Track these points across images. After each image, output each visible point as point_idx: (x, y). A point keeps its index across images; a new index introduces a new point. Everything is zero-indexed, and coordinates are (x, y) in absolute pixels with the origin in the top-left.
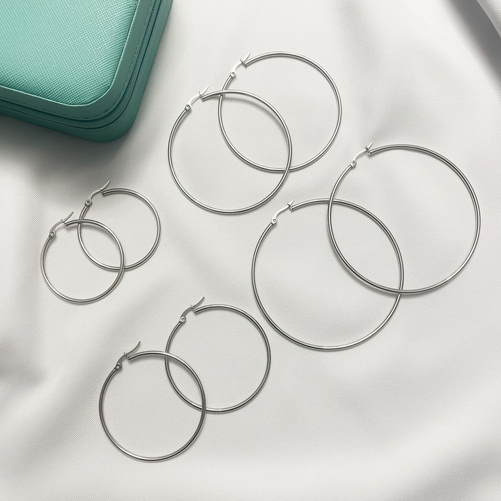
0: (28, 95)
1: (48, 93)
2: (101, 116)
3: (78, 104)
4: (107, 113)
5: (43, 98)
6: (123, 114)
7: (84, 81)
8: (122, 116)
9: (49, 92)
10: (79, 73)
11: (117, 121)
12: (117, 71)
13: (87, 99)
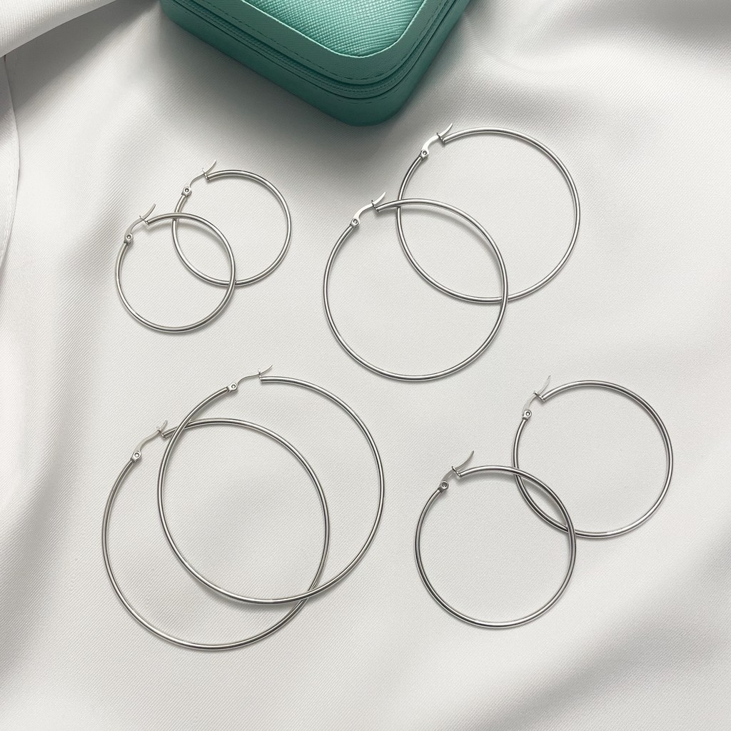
0: (284, 26)
1: (312, 29)
2: (369, 81)
3: (347, 53)
4: (378, 79)
5: (303, 35)
6: (396, 89)
7: (365, 23)
8: (393, 91)
9: (314, 27)
10: (360, 11)
11: (385, 96)
12: (413, 20)
13: (362, 49)
